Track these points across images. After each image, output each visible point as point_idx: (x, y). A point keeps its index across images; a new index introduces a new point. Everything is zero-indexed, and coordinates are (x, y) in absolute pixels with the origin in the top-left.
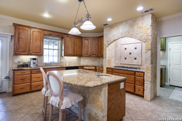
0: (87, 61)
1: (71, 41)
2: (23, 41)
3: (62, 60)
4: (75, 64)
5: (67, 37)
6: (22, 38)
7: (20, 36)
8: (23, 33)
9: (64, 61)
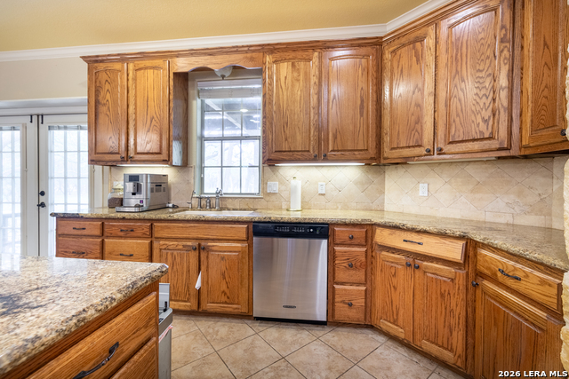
0: (422, 190)
1: (301, 77)
2: (108, 113)
3: (273, 186)
4: (346, 207)
5: (275, 62)
6: (104, 105)
7: (100, 98)
8: (107, 86)
9: (283, 188)
